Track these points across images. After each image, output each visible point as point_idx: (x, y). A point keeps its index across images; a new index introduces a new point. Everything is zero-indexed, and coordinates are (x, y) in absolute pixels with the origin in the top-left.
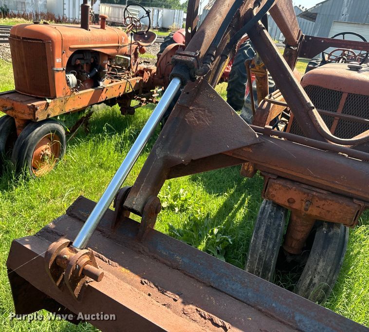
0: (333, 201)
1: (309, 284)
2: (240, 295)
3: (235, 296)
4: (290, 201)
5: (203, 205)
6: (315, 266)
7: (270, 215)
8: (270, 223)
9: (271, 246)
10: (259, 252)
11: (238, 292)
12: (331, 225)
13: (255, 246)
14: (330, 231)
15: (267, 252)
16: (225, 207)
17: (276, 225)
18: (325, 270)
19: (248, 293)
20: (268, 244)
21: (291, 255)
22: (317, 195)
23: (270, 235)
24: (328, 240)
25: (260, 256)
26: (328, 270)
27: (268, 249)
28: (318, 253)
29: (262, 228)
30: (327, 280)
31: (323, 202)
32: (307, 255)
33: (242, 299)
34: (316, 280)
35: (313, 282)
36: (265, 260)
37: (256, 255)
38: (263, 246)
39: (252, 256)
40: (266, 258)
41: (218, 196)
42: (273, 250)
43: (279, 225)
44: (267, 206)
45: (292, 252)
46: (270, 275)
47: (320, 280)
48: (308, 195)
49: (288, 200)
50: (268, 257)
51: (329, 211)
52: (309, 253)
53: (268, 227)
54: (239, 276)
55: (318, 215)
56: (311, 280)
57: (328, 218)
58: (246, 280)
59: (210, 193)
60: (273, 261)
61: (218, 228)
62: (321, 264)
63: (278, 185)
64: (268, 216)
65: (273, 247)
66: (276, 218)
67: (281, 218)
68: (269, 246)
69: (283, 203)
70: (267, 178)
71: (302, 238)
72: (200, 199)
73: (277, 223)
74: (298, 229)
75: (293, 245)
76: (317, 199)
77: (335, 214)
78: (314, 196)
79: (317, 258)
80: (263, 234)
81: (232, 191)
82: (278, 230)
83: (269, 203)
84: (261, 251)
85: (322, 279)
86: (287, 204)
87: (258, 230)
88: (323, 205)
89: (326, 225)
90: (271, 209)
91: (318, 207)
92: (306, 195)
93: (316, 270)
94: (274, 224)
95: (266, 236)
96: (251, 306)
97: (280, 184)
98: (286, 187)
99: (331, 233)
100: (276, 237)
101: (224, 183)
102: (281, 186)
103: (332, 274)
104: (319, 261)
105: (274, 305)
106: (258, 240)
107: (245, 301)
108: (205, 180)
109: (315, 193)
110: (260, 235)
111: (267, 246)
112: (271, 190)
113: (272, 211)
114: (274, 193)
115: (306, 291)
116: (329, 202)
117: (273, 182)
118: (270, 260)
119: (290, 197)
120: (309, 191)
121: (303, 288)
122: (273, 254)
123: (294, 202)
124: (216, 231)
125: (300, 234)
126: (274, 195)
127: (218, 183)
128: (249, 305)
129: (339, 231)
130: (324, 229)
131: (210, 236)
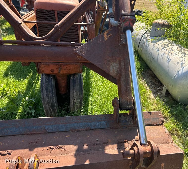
0: (69, 64)
1: (74, 104)
2: (16, 132)
3: (13, 135)
4: (52, 70)
5: (16, 88)
6: (73, 95)
7: (45, 81)
8: (47, 84)
9: (51, 95)
10: (47, 100)
11: (14, 132)
12: (74, 75)
13: (44, 98)
14: (74, 78)
15: (50, 98)
16: (29, 84)
17: (50, 85)
18: (77, 95)
19: (20, 129)
20: (49, 95)
21: (64, 94)
22: (62, 64)
23: (49, 91)
24: (74, 82)
25: (48, 102)
26: (78, 94)
27: (50, 97)
28: (72, 89)
29: (44, 88)
30: (79, 99)
31: (66, 66)
32: (69, 92)
33: (18, 134)
34: (75, 101)
35: (75, 102)
36: (51, 103)
37: (46, 102)
38: (47, 97)
39: (44, 104)
40: (51, 101)
41: (24, 80)
42: (53, 97)
43: (52, 84)
44: (43, 77)
45: (64, 93)
46: (56, 108)
47: (77, 100)
48: (58, 65)
49: (51, 71)
50: (52, 101)
51: (70, 70)
52: (70, 90)
53: (46, 87)
54: (13, 124)
55: (66, 73)
56: (74, 101)
57: (71, 72)
58: (17, 124)
59: (19, 80)
60: (55, 102)
61: (28, 97)
62: (75, 93)
63: (43, 65)
64: (45, 82)
65: (52, 95)
66: (49, 81)
67: (51, 80)
68: (50, 96)
69: (49, 73)
70: (37, 63)
71: (65, 85)
72: (13, 85)
73: (51, 83)
74: (62, 82)
75: (63, 90)
76: (63, 66)
77: (73, 70)
78: (61, 65)
79: (73, 91)
80: (45, 91)
81: (31, 74)
82: (52, 87)
83: (44, 75)
84: (47, 99)
85: (77, 99)
86: (51, 73)
87: (42, 90)
88: (67, 67)
89: (72, 76)
90: (45, 78)
91: (65, 69)
92: (57, 66)
93: (74, 97)
94: (49, 84)
95: (47, 91)
96: (23, 134)
97: (44, 64)
98: (47, 64)
99: (75, 79)
100: (52, 90)
101: (25, 71)
102: (44, 65)
103: (80, 95)
104: (74, 92)
105: (34, 128)
106: (44, 95)
107: (19, 134)
108: (13, 73)
109: (61, 64)
110: (44, 92)
111: (49, 96)
112: (41, 68)
113: (46, 79)
114: (43, 69)
115: (73, 107)
116: (68, 65)
117: (40, 64)
118: (53, 101)
119: (51, 69)
120: (58, 63)
121: (72, 106)
122: (53, 98)
123: (54, 71)
124: (27, 98)
125: (63, 84)
126: (43, 70)
127: (22, 72)
128: (22, 135)
129: (78, 76)
130: (72, 78)
131: (23, 103)
